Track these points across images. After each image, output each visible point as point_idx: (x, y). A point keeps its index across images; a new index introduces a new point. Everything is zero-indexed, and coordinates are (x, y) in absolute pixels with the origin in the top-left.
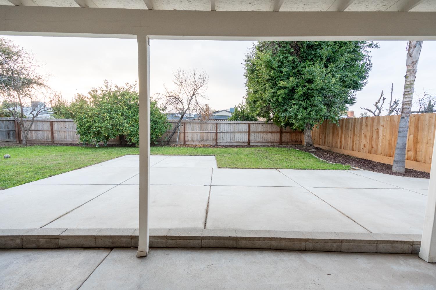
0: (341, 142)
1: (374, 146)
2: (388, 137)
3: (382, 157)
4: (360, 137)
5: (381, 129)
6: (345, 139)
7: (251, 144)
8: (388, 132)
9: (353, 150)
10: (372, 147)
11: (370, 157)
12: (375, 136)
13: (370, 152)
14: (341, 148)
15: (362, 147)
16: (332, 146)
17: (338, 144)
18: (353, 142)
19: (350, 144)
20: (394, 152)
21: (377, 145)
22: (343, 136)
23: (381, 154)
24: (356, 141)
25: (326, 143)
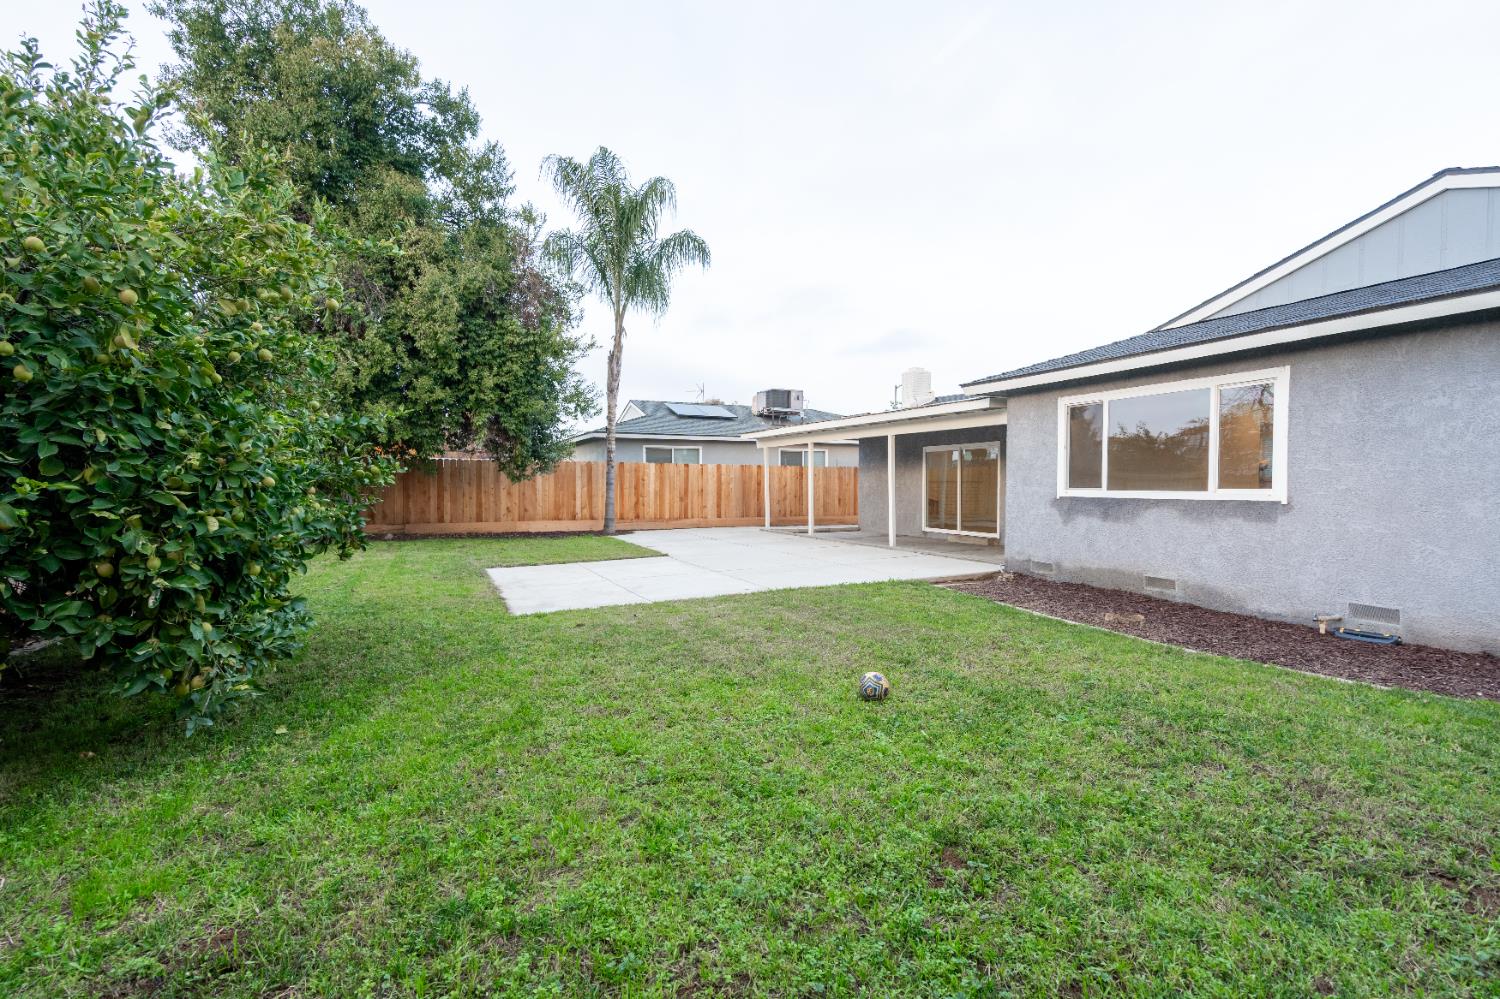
0: (440, 508)
1: (529, 508)
2: (551, 493)
3: (545, 523)
4: (496, 499)
5: (540, 481)
6: (454, 501)
8: (553, 484)
9: (479, 519)
10: (526, 510)
11: (523, 527)
13: (521, 518)
14: (441, 520)
15: (501, 511)
16: (406, 522)
17: (433, 513)
18: (479, 505)
19: (471, 510)
20: (564, 512)
21: (535, 508)
22: (447, 496)
23: (544, 519)
24: (488, 501)
25: (379, 517)
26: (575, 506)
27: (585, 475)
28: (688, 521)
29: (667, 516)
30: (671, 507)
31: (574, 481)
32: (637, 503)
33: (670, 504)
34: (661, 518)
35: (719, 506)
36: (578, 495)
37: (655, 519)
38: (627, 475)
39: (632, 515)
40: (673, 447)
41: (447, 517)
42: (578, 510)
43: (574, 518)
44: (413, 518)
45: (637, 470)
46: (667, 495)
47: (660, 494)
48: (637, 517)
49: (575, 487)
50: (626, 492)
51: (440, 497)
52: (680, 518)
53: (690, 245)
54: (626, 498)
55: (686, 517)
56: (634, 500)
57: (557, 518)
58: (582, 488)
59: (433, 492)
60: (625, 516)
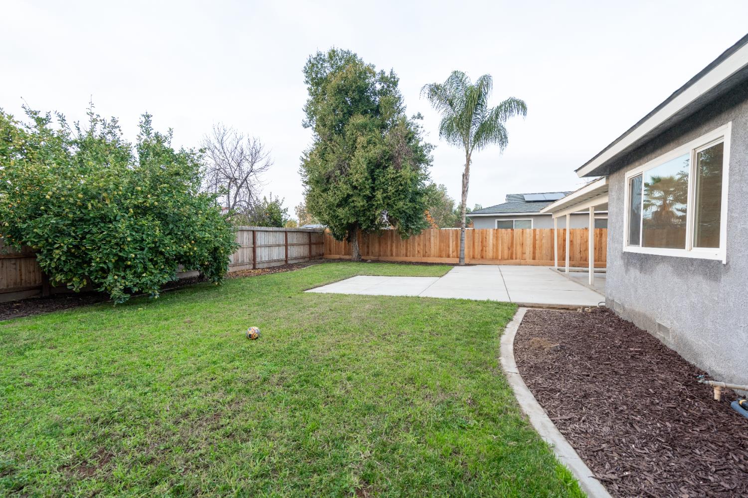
0: (391, 250)
1: (427, 251)
2: (438, 243)
3: (435, 258)
4: (414, 246)
5: (432, 239)
6: (397, 247)
7: (289, 262)
8: (438, 240)
9: (406, 256)
10: (426, 252)
11: (425, 260)
12: (427, 244)
13: (424, 256)
14: (392, 255)
15: (416, 252)
16: (380, 255)
17: (389, 253)
18: (407, 249)
19: (403, 251)
20: (444, 254)
21: (430, 250)
22: (394, 245)
23: (434, 256)
24: (410, 248)
25: (370, 253)
26: (449, 251)
27: (455, 235)
28: (514, 261)
29: (500, 258)
30: (502, 252)
31: (449, 238)
32: (482, 250)
33: (503, 250)
34: (497, 258)
35: (534, 253)
36: (451, 245)
37: (493, 259)
38: (476, 235)
39: (479, 257)
40: (514, 220)
41: (394, 254)
42: (451, 252)
43: (449, 256)
44: (382, 253)
45: (482, 233)
46: (500, 246)
47: (496, 246)
48: (482, 257)
49: (449, 241)
50: (476, 244)
51: (392, 246)
52: (508, 259)
53: (516, 105)
54: (476, 247)
55: (512, 258)
56: (480, 249)
57: (441, 256)
58: (453, 242)
59: (389, 243)
60: (476, 257)
